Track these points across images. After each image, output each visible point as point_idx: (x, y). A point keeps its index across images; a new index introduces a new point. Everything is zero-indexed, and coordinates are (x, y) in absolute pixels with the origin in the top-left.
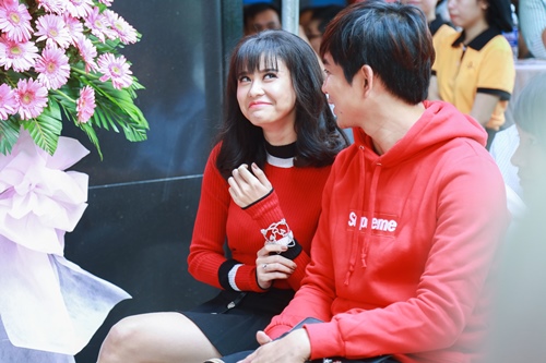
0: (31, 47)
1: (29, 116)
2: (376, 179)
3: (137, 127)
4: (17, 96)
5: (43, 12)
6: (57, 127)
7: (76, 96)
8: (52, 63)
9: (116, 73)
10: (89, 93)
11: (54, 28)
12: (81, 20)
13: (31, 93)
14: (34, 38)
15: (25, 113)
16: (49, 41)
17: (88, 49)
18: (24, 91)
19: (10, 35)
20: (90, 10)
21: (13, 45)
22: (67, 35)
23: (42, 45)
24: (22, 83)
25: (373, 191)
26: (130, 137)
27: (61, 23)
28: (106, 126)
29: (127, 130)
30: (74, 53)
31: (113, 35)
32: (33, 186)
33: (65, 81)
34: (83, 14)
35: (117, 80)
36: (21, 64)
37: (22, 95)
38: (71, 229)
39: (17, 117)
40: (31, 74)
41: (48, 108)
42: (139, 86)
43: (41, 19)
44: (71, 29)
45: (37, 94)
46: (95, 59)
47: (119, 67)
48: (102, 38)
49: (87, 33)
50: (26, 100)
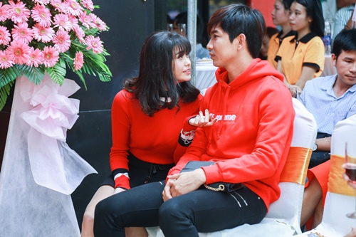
0: (51, 30)
1: (49, 66)
2: (227, 94)
3: (106, 74)
4: (43, 55)
5: (58, 12)
6: (64, 72)
7: (73, 57)
8: (62, 39)
9: (95, 46)
10: (80, 55)
11: (63, 21)
12: (77, 17)
13: (50, 54)
14: (52, 26)
15: (48, 64)
16: (60, 27)
17: (81, 32)
18: (47, 52)
19: (40, 24)
20: (82, 12)
21: (42, 29)
22: (69, 25)
23: (56, 29)
24: (46, 48)
25: (225, 100)
26: (102, 79)
27: (67, 18)
28: (89, 73)
29: (100, 75)
30: (73, 34)
31: (94, 26)
32: (51, 104)
33: (68, 49)
34: (78, 14)
35: (96, 49)
36: (46, 39)
37: (46, 55)
38: (70, 128)
39: (43, 65)
40: (51, 44)
41: (59, 62)
42: (107, 54)
43: (57, 16)
44: (72, 22)
45: (54, 55)
46: (84, 38)
47: (96, 42)
48: (88, 26)
49: (80, 24)
50: (48, 57)
